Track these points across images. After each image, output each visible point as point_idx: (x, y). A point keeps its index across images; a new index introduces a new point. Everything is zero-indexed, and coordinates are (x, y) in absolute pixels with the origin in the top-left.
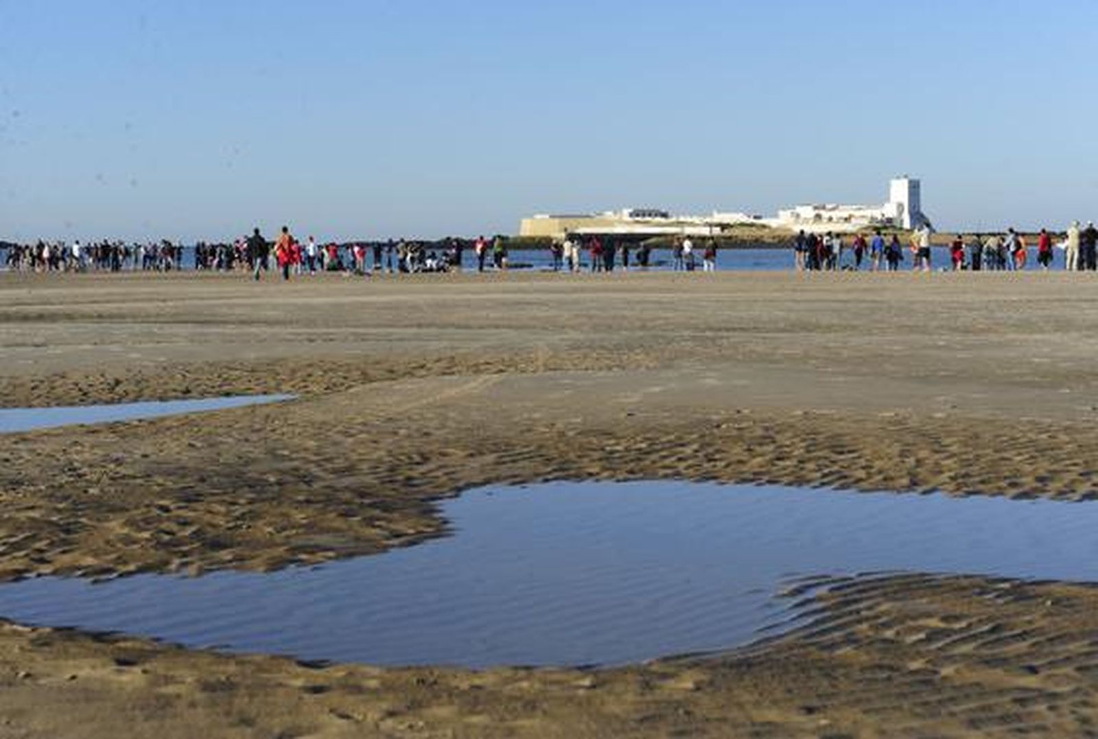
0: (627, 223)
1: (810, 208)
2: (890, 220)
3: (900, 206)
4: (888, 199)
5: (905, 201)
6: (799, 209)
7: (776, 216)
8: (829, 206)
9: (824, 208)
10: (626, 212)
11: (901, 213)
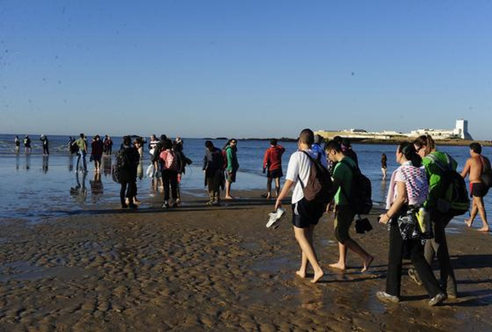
0: (352, 134)
1: (423, 130)
2: (456, 135)
3: (460, 130)
4: (455, 128)
5: (462, 128)
6: (419, 131)
7: (410, 133)
8: (430, 130)
9: (428, 130)
10: (352, 130)
11: (460, 132)
